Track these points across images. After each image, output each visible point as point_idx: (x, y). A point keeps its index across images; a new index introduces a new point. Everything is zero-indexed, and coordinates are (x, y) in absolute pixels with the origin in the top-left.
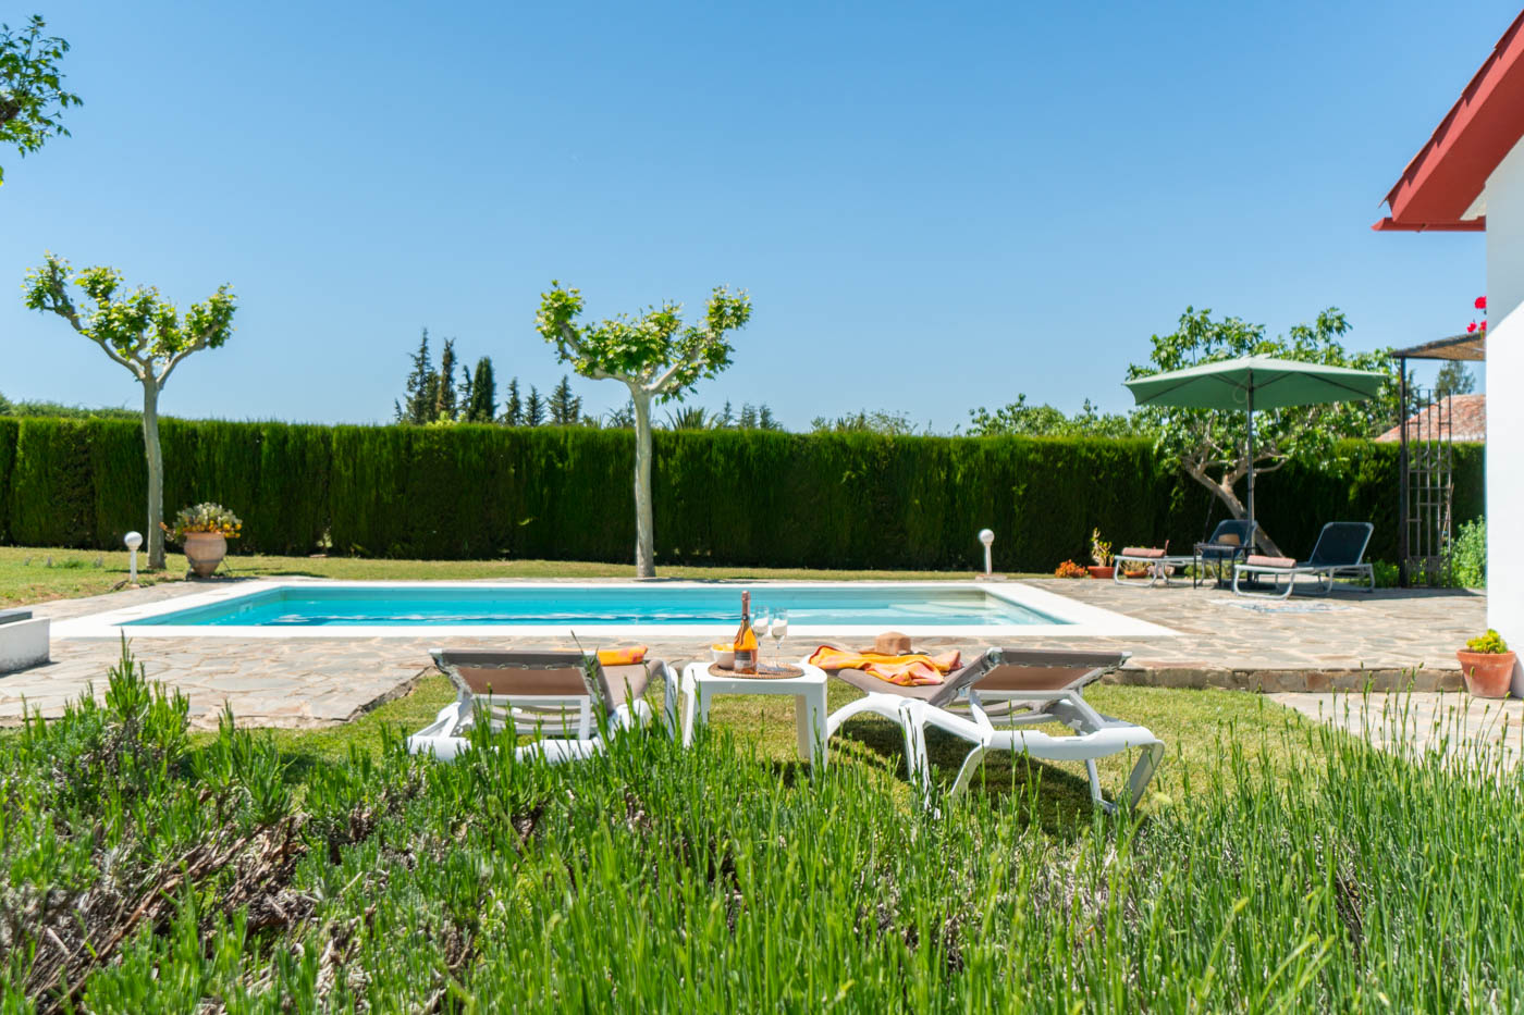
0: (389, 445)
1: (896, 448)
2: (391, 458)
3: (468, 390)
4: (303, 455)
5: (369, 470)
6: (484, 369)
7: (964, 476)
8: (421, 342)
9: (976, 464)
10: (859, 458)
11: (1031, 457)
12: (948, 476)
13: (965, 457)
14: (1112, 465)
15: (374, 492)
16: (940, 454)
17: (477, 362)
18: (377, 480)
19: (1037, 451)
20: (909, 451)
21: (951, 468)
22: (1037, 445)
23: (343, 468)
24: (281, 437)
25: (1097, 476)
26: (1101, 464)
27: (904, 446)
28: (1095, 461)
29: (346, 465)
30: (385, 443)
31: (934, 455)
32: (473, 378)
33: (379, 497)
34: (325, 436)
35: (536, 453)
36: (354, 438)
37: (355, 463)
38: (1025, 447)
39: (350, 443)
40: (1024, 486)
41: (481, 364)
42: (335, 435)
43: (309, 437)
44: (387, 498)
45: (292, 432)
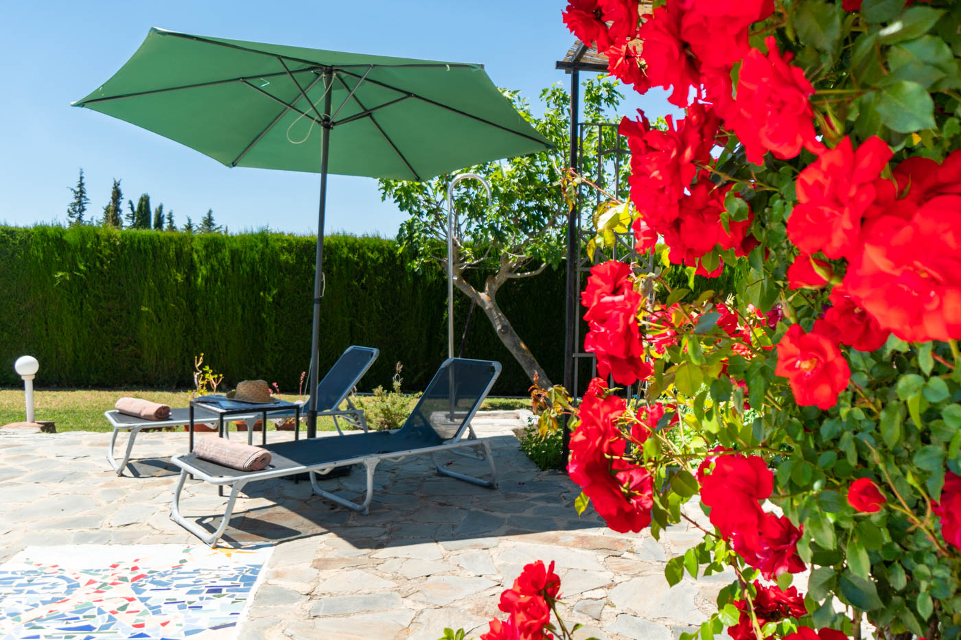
1: (123, 245)
3: (133, 218)
6: (144, 203)
7: (207, 280)
8: (79, 180)
9: (220, 263)
10: (79, 257)
11: (283, 257)
12: (187, 279)
13: (208, 257)
14: (378, 269)
16: (179, 254)
17: (140, 197)
19: (290, 252)
20: (139, 250)
21: (192, 268)
22: (290, 244)
25: (359, 281)
26: (365, 265)
27: (132, 243)
28: (357, 264)
31: (172, 254)
32: (136, 209)
38: (278, 245)
40: (275, 292)
41: (142, 199)
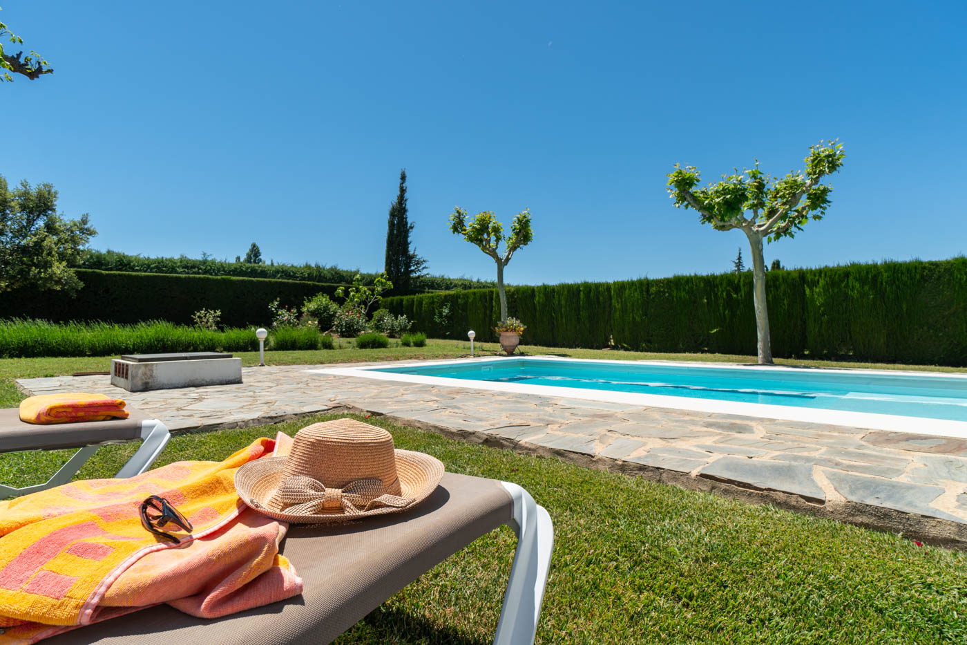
0: (638, 290)
2: (639, 297)
4: (598, 298)
5: (628, 304)
15: (631, 316)
18: (633, 310)
23: (616, 304)
24: (588, 289)
29: (618, 302)
30: (636, 290)
33: (634, 319)
34: (608, 287)
35: (720, 289)
36: (621, 287)
37: (622, 302)
39: (619, 290)
42: (612, 287)
43: (600, 289)
44: (638, 319)
45: (593, 287)
